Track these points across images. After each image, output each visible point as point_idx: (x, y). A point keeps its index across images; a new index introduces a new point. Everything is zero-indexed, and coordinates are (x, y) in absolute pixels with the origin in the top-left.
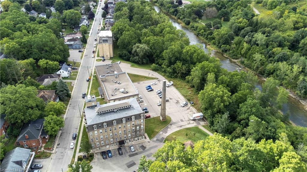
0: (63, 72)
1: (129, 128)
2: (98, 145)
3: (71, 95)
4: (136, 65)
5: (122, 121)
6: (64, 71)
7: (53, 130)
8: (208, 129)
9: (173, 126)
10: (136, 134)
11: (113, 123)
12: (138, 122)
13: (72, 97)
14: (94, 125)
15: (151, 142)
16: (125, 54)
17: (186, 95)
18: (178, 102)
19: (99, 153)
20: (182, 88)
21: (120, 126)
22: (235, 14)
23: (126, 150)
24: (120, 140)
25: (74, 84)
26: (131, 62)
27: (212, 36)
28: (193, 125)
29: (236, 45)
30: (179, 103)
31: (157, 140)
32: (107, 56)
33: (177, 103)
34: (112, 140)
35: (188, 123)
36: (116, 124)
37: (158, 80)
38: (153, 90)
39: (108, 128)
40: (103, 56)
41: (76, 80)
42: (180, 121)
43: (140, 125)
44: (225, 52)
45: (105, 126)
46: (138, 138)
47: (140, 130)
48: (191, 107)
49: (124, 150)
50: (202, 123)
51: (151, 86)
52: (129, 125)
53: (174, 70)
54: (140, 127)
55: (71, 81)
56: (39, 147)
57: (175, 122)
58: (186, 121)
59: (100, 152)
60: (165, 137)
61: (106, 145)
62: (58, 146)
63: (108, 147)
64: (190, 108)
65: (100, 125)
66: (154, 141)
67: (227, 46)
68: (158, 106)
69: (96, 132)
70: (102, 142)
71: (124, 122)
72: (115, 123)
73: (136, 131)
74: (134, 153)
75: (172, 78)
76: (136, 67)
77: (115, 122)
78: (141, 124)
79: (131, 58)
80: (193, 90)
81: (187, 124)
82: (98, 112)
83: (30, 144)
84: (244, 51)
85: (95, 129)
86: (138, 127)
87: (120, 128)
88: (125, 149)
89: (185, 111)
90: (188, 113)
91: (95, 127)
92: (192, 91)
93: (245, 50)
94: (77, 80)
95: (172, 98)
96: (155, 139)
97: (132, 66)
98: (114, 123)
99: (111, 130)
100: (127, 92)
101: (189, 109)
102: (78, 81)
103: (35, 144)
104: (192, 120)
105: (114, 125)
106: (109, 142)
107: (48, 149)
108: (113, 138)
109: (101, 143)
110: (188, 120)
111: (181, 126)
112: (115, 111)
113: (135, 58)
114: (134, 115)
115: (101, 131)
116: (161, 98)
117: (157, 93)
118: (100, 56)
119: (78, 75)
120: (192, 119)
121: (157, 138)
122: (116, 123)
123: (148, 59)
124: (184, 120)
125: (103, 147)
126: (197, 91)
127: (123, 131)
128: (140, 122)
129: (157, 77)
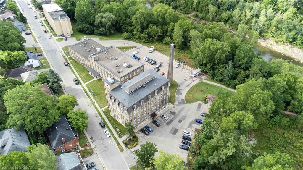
2: (136, 124)
4: (104, 38)
5: (155, 94)
6: (33, 61)
8: (211, 81)
9: (182, 87)
11: (148, 98)
14: (134, 105)
15: (175, 106)
16: (87, 27)
19: (139, 132)
20: (165, 51)
21: (153, 99)
24: (152, 113)
28: (197, 81)
31: (179, 103)
32: (67, 33)
34: (146, 115)
38: (140, 59)
40: (61, 34)
42: (184, 81)
43: (166, 94)
45: (142, 103)
47: (166, 99)
48: (185, 66)
50: (203, 77)
51: (135, 55)
52: (159, 97)
55: (47, 70)
56: (76, 147)
57: (180, 83)
58: (189, 79)
60: (184, 98)
61: (141, 122)
62: (92, 140)
65: (138, 104)
66: (177, 105)
69: (135, 112)
70: (139, 120)
73: (163, 101)
74: (168, 121)
75: (149, 43)
76: (106, 40)
79: (96, 31)
80: (176, 50)
81: (192, 81)
84: (195, 5)
85: (135, 109)
86: (165, 96)
89: (182, 71)
90: (186, 72)
94: (52, 67)
95: (162, 62)
96: (177, 103)
97: (101, 39)
99: (146, 106)
100: (132, 66)
101: (183, 68)
102: (54, 67)
103: (71, 146)
105: (149, 100)
106: (144, 118)
107: (86, 146)
108: (147, 113)
110: (191, 78)
111: (189, 85)
112: (144, 86)
113: (101, 29)
114: (163, 85)
115: (138, 109)
117: (146, 61)
118: (58, 35)
119: (49, 62)
120: (194, 76)
121: (177, 101)
122: (150, 97)
123: (115, 29)
124: (187, 79)
125: (139, 125)
126: (180, 50)
127: (154, 104)
128: (167, 91)
129: (134, 45)
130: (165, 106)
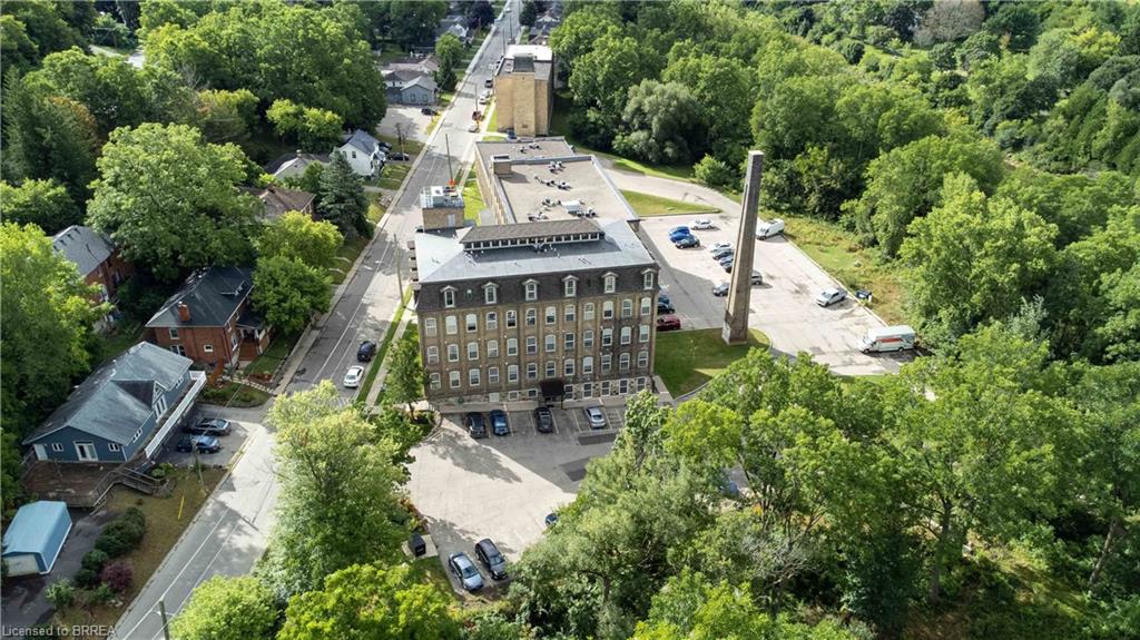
0: (354, 156)
1: (590, 326)
2: (455, 383)
3: (371, 234)
5: (562, 287)
6: (358, 153)
7: (283, 305)
10: (617, 362)
11: (524, 287)
12: (627, 304)
13: (375, 237)
14: (446, 283)
16: (594, 123)
17: (837, 269)
18: (800, 290)
19: (458, 418)
20: (821, 248)
21: (551, 311)
22: (1064, 18)
23: (568, 420)
24: (547, 377)
25: (389, 202)
27: (955, 92)
28: (866, 369)
29: (1069, 117)
30: (808, 293)
32: (525, 126)
33: (797, 292)
34: (513, 369)
35: (847, 360)
36: (535, 297)
37: (722, 217)
38: (698, 244)
39: (499, 307)
41: (400, 191)
43: (635, 322)
44: (1010, 149)
45: (491, 298)
46: (624, 383)
47: (634, 347)
48: (861, 311)
49: (560, 418)
51: (690, 229)
52: (589, 315)
53: (790, 178)
54: (636, 332)
55: (380, 190)
56: (227, 365)
58: (835, 352)
59: (461, 414)
61: (490, 391)
62: (297, 377)
63: (494, 398)
64: (855, 313)
65: (469, 291)
67: (1021, 126)
68: (717, 295)
69: (451, 321)
70: (474, 373)
71: (570, 293)
72: (531, 292)
73: (616, 349)
74: (601, 432)
75: (781, 212)
77: (532, 287)
78: (640, 319)
80: (871, 254)
81: (840, 363)
82: (468, 241)
83: (192, 345)
84: (1104, 136)
85: (448, 307)
86: (626, 332)
87: (550, 319)
88: (564, 415)
89: (834, 323)
90: (848, 329)
91: (449, 295)
92: (868, 257)
93: (1110, 134)
94: (405, 190)
95: (778, 275)
98: (528, 292)
99: (511, 324)
100: (593, 214)
101: (850, 314)
102: (406, 194)
103: (211, 350)
104: (863, 352)
105: (527, 298)
106: (503, 378)
107: (258, 377)
108: (519, 364)
109: (468, 374)
110: (846, 353)
112: (536, 248)
114: (614, 270)
115: (471, 319)
116: (729, 270)
117: (714, 255)
118: (499, 126)
119: (408, 177)
120: (864, 347)
122: (535, 291)
123: (685, 144)
124: (824, 348)
125: (473, 397)
126: (888, 257)
127: (560, 337)
128: (637, 308)
129: (718, 206)
130: (628, 380)
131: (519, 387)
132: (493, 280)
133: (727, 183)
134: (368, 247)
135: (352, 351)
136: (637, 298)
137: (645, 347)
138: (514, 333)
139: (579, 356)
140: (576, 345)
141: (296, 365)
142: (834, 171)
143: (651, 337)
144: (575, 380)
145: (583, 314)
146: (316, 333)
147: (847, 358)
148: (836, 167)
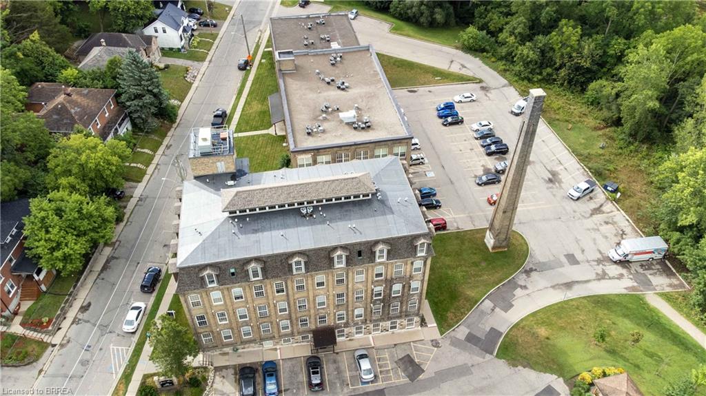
0: (164, 31)
1: (360, 286)
2: (228, 337)
3: (176, 115)
4: (408, 29)
5: (332, 260)
6: (168, 29)
7: (56, 253)
8: (688, 316)
9: (538, 281)
10: (388, 308)
11: (290, 265)
12: (399, 267)
13: (178, 121)
14: (204, 267)
15: (445, 344)
17: (586, 152)
18: (553, 179)
19: (231, 371)
21: (320, 277)
23: (339, 371)
24: (319, 325)
25: (195, 77)
26: (394, 16)
28: (618, 285)
30: (560, 182)
31: (471, 338)
33: (550, 181)
34: (285, 323)
35: (600, 272)
36: (303, 271)
37: (483, 88)
38: (462, 121)
39: (265, 281)
41: (206, 63)
42: (564, 260)
43: (407, 280)
45: (256, 275)
46: (394, 323)
47: (404, 297)
48: (609, 207)
49: (332, 367)
50: (661, 281)
51: (456, 105)
52: (359, 278)
53: (543, 52)
54: (406, 287)
55: (187, 63)
57: (542, 259)
58: (588, 261)
59: (234, 367)
60: (504, 329)
61: (262, 340)
62: (80, 316)
63: (268, 345)
64: (604, 208)
65: (233, 271)
66: (455, 343)
69: (215, 295)
70: (246, 329)
71: (340, 265)
73: (387, 300)
74: (370, 387)
75: (534, 83)
76: (408, 36)
77: (299, 263)
78: (411, 277)
80: (615, 135)
81: (594, 276)
82: (232, 209)
85: (210, 286)
86: (397, 287)
87: (320, 284)
89: (585, 221)
90: (598, 230)
91: (210, 276)
92: (611, 138)
96: (461, 332)
97: (395, 30)
98: (294, 267)
99: (280, 291)
100: (369, 127)
101: (598, 210)
102: (212, 64)
104: (615, 262)
105: (295, 272)
106: (275, 330)
107: (36, 325)
108: (290, 317)
109: (239, 331)
110: (599, 262)
111: (569, 285)
112: (304, 212)
114: (385, 241)
115: (237, 290)
117: (476, 135)
119: (214, 47)
120: (617, 258)
121: (468, 327)
122: (302, 266)
123: (451, 10)
124: (579, 256)
125: (247, 345)
126: (631, 140)
127: (331, 297)
128: (408, 270)
129: (479, 75)
130: (398, 321)
131: (292, 334)
132: (257, 259)
133: (487, 52)
134: (170, 134)
135: (139, 278)
136: (409, 262)
137: (416, 297)
138: (285, 298)
139: (350, 309)
140: (347, 301)
141: (81, 298)
142: (586, 51)
143: (422, 290)
144: (347, 325)
145: (353, 279)
146: (108, 251)
147: (599, 269)
148: (588, 46)
